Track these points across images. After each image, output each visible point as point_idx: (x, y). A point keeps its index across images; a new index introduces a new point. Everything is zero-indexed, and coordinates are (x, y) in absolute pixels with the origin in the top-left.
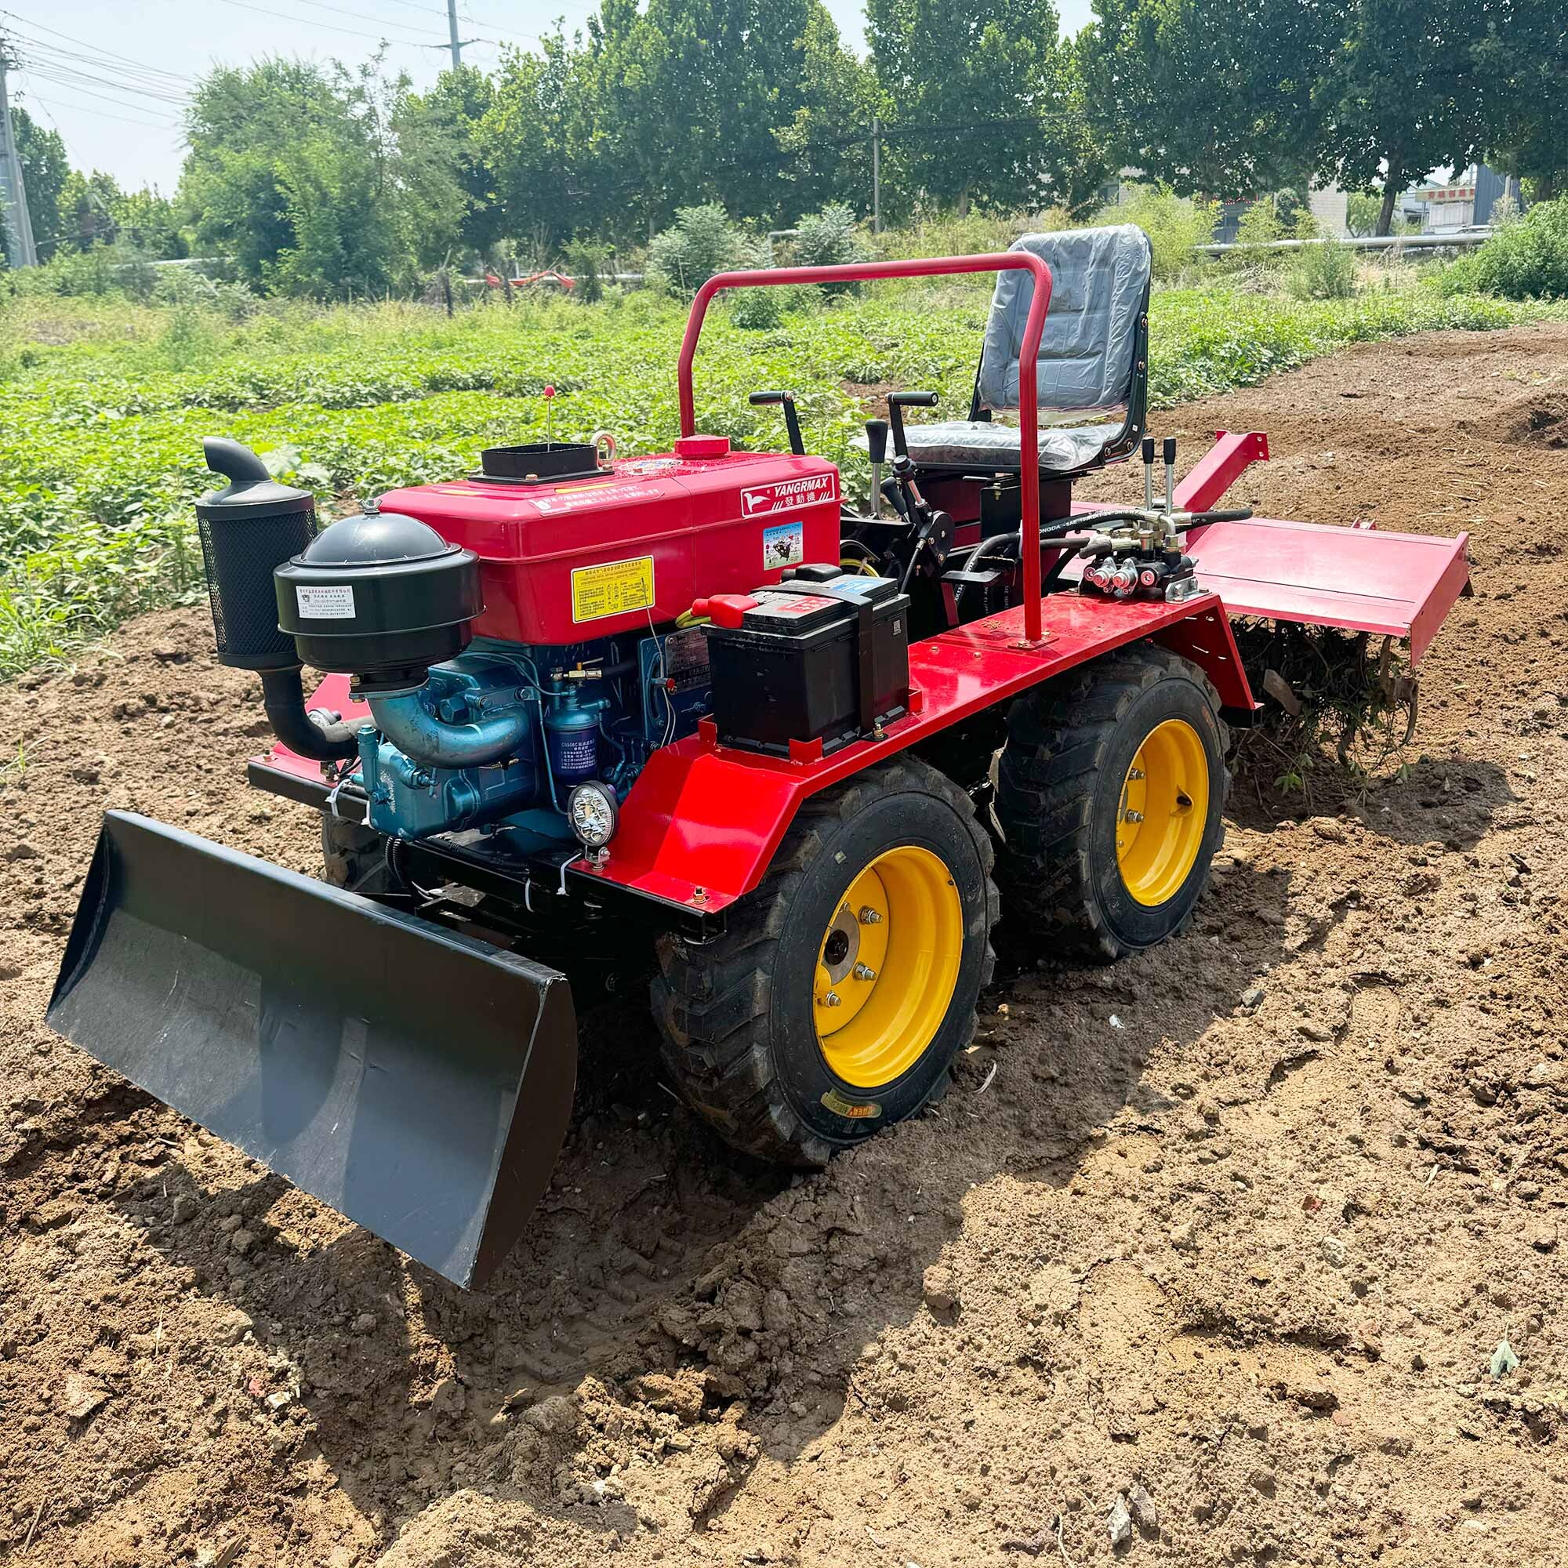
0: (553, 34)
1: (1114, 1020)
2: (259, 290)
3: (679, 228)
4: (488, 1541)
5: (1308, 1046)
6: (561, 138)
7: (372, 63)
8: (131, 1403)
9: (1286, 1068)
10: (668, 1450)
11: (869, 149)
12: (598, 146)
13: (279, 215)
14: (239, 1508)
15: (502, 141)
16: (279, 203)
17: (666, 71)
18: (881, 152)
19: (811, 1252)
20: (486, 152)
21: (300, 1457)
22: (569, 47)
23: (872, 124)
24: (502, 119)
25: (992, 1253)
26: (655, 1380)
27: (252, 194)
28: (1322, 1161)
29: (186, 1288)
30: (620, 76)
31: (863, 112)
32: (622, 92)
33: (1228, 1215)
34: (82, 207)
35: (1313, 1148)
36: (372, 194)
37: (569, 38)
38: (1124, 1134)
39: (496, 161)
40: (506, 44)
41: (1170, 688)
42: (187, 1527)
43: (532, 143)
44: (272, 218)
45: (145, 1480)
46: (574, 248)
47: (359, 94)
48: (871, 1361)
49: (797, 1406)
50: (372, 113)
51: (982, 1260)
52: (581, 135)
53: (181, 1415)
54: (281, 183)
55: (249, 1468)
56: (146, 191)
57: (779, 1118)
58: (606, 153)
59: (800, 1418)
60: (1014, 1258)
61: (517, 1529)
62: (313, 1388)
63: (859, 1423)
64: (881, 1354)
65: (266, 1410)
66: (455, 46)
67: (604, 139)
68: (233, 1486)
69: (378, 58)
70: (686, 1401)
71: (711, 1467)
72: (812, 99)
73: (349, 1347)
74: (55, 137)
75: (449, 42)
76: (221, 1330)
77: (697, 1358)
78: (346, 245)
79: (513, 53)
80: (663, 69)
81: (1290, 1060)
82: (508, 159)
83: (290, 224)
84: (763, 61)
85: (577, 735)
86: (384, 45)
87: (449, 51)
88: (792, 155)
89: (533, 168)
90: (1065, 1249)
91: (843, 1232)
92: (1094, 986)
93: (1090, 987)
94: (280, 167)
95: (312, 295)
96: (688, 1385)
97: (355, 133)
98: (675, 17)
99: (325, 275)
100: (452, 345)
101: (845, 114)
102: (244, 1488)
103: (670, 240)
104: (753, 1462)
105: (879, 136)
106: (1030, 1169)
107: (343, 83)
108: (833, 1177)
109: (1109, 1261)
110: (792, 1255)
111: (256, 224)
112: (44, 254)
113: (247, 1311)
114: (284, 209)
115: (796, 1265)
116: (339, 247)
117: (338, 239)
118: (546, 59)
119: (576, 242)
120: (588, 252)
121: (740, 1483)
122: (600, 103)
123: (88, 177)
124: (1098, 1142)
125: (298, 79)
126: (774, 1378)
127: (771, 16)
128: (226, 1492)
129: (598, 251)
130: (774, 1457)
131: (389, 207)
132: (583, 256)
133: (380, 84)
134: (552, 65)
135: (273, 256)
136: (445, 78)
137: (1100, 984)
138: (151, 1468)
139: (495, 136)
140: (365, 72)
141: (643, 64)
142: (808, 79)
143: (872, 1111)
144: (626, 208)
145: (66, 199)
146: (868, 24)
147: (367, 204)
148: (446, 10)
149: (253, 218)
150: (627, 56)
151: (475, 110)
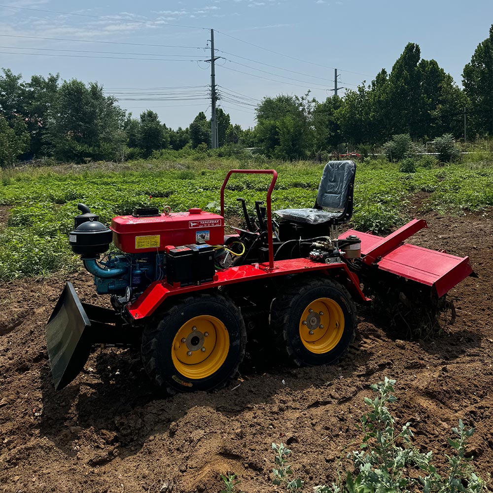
0: (361, 85)
1: (283, 381)
2: (269, 157)
3: (393, 141)
4: (42, 447)
5: (330, 399)
6: (361, 115)
7: (304, 96)
8: (12, 407)
9: (320, 404)
10: (98, 447)
11: (463, 117)
12: (372, 117)
13: (276, 137)
14: (18, 434)
15: (344, 116)
16: (277, 133)
17: (394, 95)
18: (467, 118)
19: (156, 413)
20: (338, 119)
21: (35, 428)
22: (367, 89)
23: (464, 110)
24: (343, 110)
25: (188, 422)
26: (104, 431)
27: (271, 131)
28: (300, 427)
29: (38, 388)
30: (379, 97)
31: (462, 106)
32: (379, 102)
33: (262, 433)
34: (231, 133)
35: (300, 423)
36: (302, 131)
37: (366, 86)
38: (259, 409)
39: (341, 121)
40: (348, 89)
41: (324, 288)
42: (6, 434)
43: (352, 116)
44: (274, 138)
45: (5, 422)
46: (361, 146)
47: (301, 105)
48: (150, 441)
49: (133, 448)
50: (303, 109)
51: (185, 423)
52: (367, 114)
53: (19, 412)
54: (278, 128)
55: (24, 426)
56: (249, 129)
57: (158, 378)
58: (374, 119)
59: (132, 451)
60: (192, 425)
61: (48, 447)
62: (44, 414)
63: (141, 455)
64: (153, 440)
65: (34, 416)
66: (336, 90)
67: (374, 115)
68: (18, 428)
69: (307, 95)
70: (108, 438)
71: (104, 454)
72: (443, 102)
73: (57, 408)
74: (228, 115)
75: (334, 88)
76: (35, 397)
77: (117, 430)
78: (293, 145)
79: (350, 92)
80: (393, 95)
81: (322, 402)
82: (345, 121)
83: (279, 139)
84: (426, 92)
85: (137, 275)
86: (309, 91)
87: (334, 91)
88: (436, 119)
89: (352, 124)
90: (206, 426)
91: (165, 411)
92: (290, 372)
93: (289, 373)
94: (278, 123)
95: (282, 158)
96: (112, 435)
97: (300, 114)
98: (398, 80)
99: (286, 153)
100: (311, 174)
101: (454, 106)
102: (21, 430)
103: (390, 144)
104: (115, 457)
105: (466, 113)
106: (229, 412)
107: (297, 101)
108: (173, 398)
109: (216, 433)
110: (151, 413)
111: (270, 139)
112: (221, 145)
113: (43, 396)
114: (278, 135)
115: (150, 415)
116: (291, 145)
117: (291, 143)
118: (358, 93)
119: (361, 144)
120: (365, 147)
121: (110, 460)
122: (373, 105)
123: (234, 126)
124: (250, 409)
125: (288, 100)
126: (132, 440)
127: (429, 78)
128: (16, 429)
129: (367, 147)
130: (120, 457)
131: (307, 134)
132: (363, 148)
133: (307, 102)
134: (360, 94)
135: (273, 148)
136: (328, 99)
137: (292, 373)
138: (7, 420)
139: (341, 115)
140: (303, 99)
141: (387, 94)
142: (443, 96)
143: (190, 385)
144: (380, 134)
145: (228, 131)
146: (463, 79)
147: (300, 134)
148: (334, 80)
149: (269, 137)
150: (382, 92)
151: (336, 108)
